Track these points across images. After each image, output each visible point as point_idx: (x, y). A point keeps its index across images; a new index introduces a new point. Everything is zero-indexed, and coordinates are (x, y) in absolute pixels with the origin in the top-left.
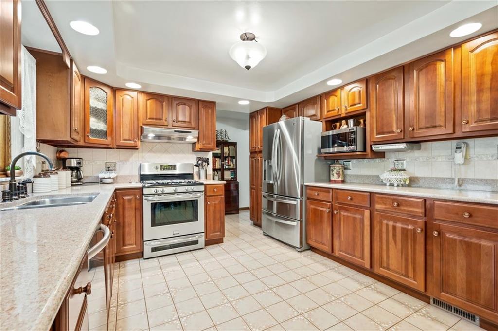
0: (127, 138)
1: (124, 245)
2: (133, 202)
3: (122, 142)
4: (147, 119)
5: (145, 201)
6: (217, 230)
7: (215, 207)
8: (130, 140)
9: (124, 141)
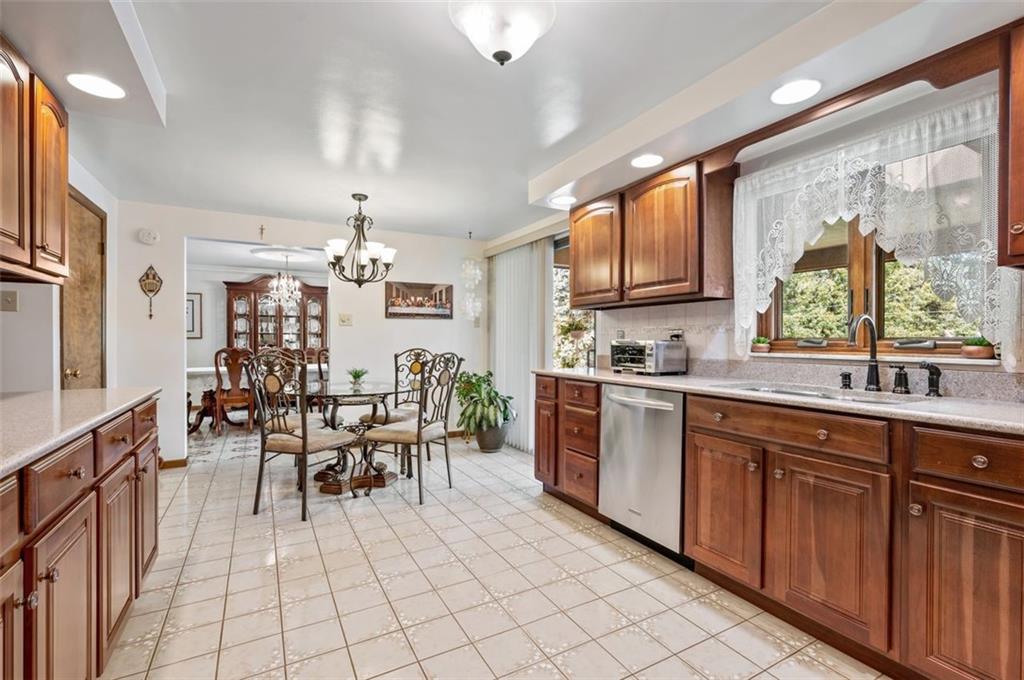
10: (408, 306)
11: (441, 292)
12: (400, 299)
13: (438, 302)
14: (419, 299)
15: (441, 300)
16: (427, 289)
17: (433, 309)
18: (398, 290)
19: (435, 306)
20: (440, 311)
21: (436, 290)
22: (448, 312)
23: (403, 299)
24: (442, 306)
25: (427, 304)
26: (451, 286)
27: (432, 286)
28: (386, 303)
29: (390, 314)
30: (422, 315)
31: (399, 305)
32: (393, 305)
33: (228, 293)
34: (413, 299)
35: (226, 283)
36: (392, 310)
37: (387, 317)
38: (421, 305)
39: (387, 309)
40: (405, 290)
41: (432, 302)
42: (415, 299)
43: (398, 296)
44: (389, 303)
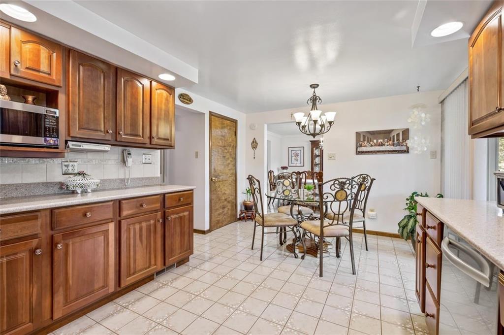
10: (372, 146)
11: (398, 135)
12: (366, 142)
13: (396, 142)
14: (379, 141)
15: (398, 140)
16: (386, 134)
17: (392, 147)
18: (364, 136)
19: (393, 145)
20: (398, 148)
21: (394, 134)
22: (404, 148)
23: (368, 142)
24: (399, 144)
25: (386, 144)
26: (408, 130)
27: (390, 131)
28: (357, 145)
29: (359, 152)
30: (383, 151)
31: (365, 146)
32: (361, 146)
33: (312, 146)
34: (375, 141)
35: (310, 141)
36: (360, 149)
37: (357, 154)
38: (382, 145)
39: (357, 149)
40: (370, 136)
41: (391, 142)
42: (377, 141)
43: (364, 140)
44: (358, 145)
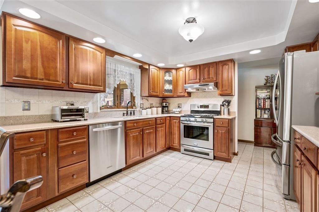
0: (181, 92)
1: (173, 143)
2: (177, 123)
3: (179, 94)
4: (189, 81)
5: (181, 124)
6: (223, 151)
7: (222, 135)
8: (182, 93)
9: (180, 94)
